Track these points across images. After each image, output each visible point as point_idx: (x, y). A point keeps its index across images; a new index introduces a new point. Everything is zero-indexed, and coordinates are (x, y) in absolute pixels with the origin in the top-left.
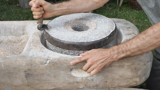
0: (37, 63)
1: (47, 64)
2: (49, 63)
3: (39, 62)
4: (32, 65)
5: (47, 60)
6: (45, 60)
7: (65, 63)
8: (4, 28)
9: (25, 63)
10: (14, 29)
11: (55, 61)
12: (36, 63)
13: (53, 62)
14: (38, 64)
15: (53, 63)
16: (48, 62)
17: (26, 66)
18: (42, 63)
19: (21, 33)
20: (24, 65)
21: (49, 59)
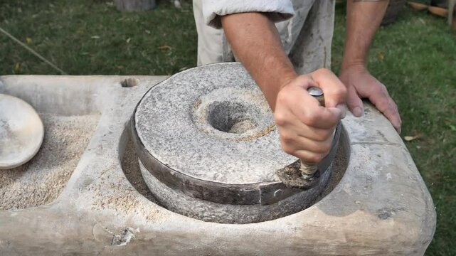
0: (97, 239)
1: (125, 244)
2: (132, 241)
3: (100, 236)
4: (81, 243)
5: (126, 231)
6: (118, 232)
7: (179, 243)
8: (39, 93)
9: (61, 237)
10: (64, 98)
11: (148, 238)
12: (94, 240)
13: (143, 240)
14: (98, 243)
15: (143, 243)
16: (129, 237)
17: (64, 244)
18: (111, 241)
19: (83, 106)
20: (59, 242)
21: (131, 229)
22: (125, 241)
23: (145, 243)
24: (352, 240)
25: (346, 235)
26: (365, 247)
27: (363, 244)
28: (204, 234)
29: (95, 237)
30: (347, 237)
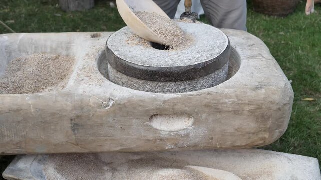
1: (109, 108)
2: (113, 105)
3: (94, 104)
4: (82, 108)
5: (110, 100)
6: (105, 100)
7: (141, 106)
8: (34, 45)
9: (71, 105)
10: (51, 48)
11: (122, 103)
12: (90, 106)
13: (119, 104)
14: (93, 108)
16: (111, 104)
17: (72, 110)
18: (100, 106)
20: (70, 109)
21: (112, 98)
22: (109, 106)
23: (121, 106)
24: (240, 100)
25: (237, 97)
26: (249, 105)
27: (247, 102)
28: (155, 99)
29: (91, 104)
30: (237, 98)
